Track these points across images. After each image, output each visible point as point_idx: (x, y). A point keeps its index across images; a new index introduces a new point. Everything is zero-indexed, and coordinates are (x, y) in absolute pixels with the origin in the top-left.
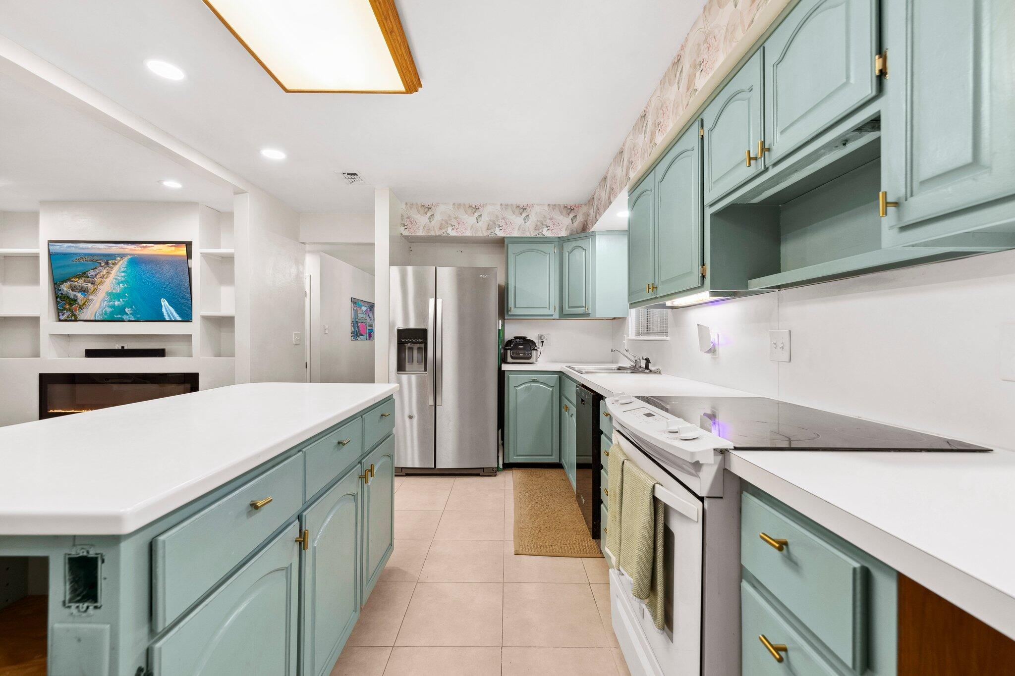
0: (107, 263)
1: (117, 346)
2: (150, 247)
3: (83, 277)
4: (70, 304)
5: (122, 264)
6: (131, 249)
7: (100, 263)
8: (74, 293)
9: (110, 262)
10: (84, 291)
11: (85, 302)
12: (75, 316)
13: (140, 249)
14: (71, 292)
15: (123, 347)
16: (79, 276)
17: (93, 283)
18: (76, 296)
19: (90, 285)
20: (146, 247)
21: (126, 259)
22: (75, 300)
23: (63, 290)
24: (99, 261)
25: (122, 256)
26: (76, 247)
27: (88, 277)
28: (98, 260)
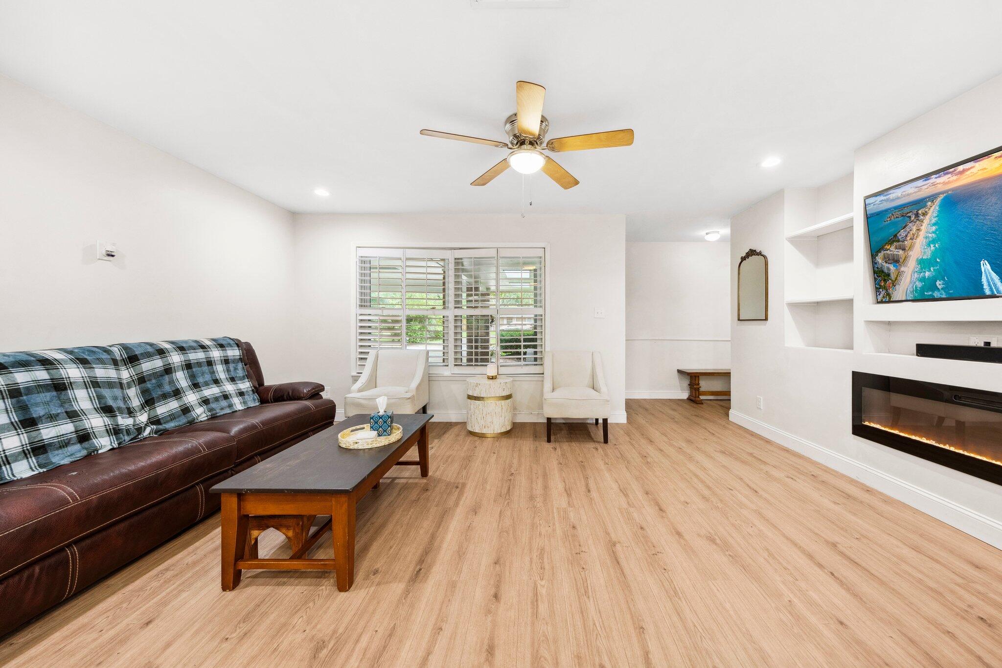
0: (917, 215)
1: (976, 340)
2: (969, 169)
3: (894, 241)
4: (885, 281)
5: (933, 210)
6: (944, 183)
7: (910, 217)
8: (887, 265)
9: (920, 212)
10: (896, 261)
11: (897, 276)
12: (889, 295)
13: (955, 178)
14: (884, 264)
15: (987, 344)
16: (891, 242)
17: (904, 249)
18: (889, 269)
19: (901, 252)
20: (964, 171)
21: (939, 200)
22: (889, 275)
23: (878, 262)
24: (909, 215)
25: (932, 198)
26: (887, 200)
27: (899, 241)
28: (908, 213)
